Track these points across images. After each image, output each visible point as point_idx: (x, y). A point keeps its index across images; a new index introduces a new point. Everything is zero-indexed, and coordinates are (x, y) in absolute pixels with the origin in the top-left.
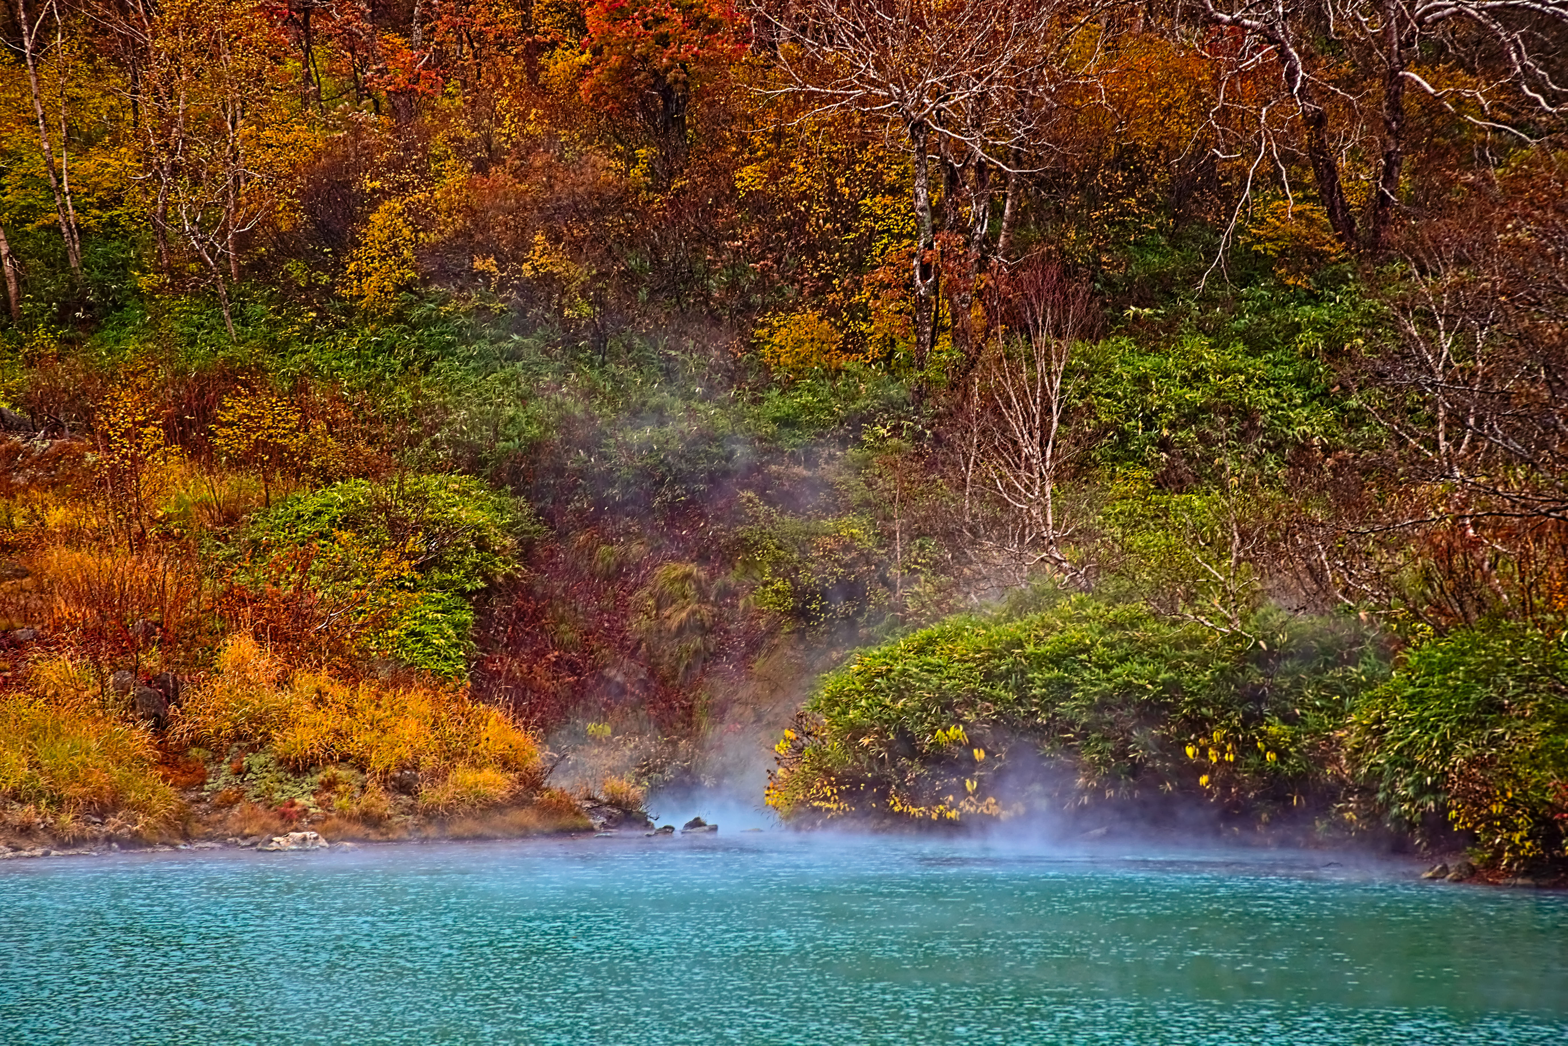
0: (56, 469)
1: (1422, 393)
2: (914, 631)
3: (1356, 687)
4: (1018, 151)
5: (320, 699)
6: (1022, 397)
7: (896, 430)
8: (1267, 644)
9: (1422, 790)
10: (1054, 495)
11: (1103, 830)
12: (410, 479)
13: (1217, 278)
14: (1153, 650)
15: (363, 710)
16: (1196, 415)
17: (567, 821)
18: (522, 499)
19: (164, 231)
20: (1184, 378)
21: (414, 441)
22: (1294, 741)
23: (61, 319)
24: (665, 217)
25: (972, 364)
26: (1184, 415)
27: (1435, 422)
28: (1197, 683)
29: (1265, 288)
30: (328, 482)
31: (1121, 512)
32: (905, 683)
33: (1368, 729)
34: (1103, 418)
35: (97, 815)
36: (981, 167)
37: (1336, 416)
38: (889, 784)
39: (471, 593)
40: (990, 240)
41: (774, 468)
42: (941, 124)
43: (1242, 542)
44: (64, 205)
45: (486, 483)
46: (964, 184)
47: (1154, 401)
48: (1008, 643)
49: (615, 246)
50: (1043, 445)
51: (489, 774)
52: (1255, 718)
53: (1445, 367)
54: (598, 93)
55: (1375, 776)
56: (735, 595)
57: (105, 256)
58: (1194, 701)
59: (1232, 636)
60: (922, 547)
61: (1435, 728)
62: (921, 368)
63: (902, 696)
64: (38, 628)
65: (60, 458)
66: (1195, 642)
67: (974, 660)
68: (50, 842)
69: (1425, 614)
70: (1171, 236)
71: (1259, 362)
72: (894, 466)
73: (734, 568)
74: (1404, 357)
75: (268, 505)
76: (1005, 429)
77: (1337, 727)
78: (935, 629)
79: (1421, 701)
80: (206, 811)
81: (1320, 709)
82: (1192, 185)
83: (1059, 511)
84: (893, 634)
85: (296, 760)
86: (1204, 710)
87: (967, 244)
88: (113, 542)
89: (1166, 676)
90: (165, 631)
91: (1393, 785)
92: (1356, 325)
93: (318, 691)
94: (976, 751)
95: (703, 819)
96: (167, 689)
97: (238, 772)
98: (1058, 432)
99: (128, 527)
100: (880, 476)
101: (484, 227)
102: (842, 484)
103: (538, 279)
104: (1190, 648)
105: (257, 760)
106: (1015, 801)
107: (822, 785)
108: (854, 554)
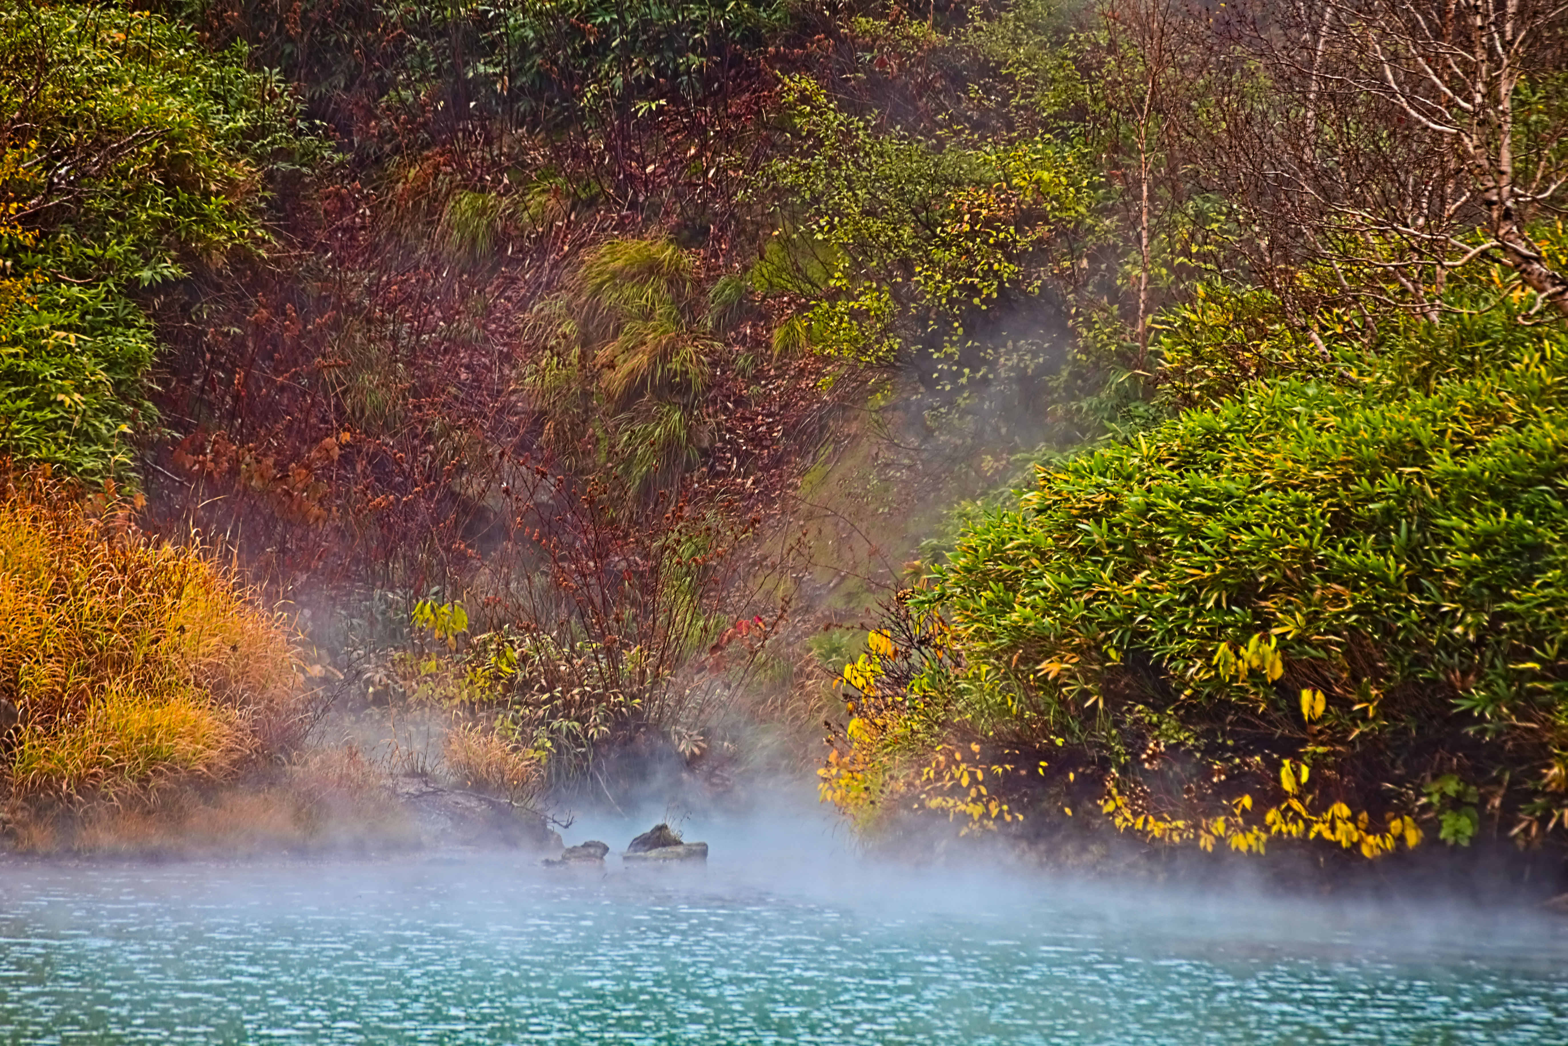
2: (1175, 413)
10: (1519, 102)
18: (273, 76)
32: (1148, 534)
38: (1104, 764)
39: (154, 289)
41: (863, 22)
45: (191, 33)
48: (1391, 448)
51: (181, 710)
56: (763, 316)
60: (1201, 219)
63: (1139, 564)
67: (1311, 484)
73: (762, 254)
78: (1222, 412)
83: (1530, 141)
84: (1126, 420)
94: (1306, 695)
95: (674, 829)
102: (1017, 65)
106: (1399, 816)
107: (952, 762)
108: (1042, 230)
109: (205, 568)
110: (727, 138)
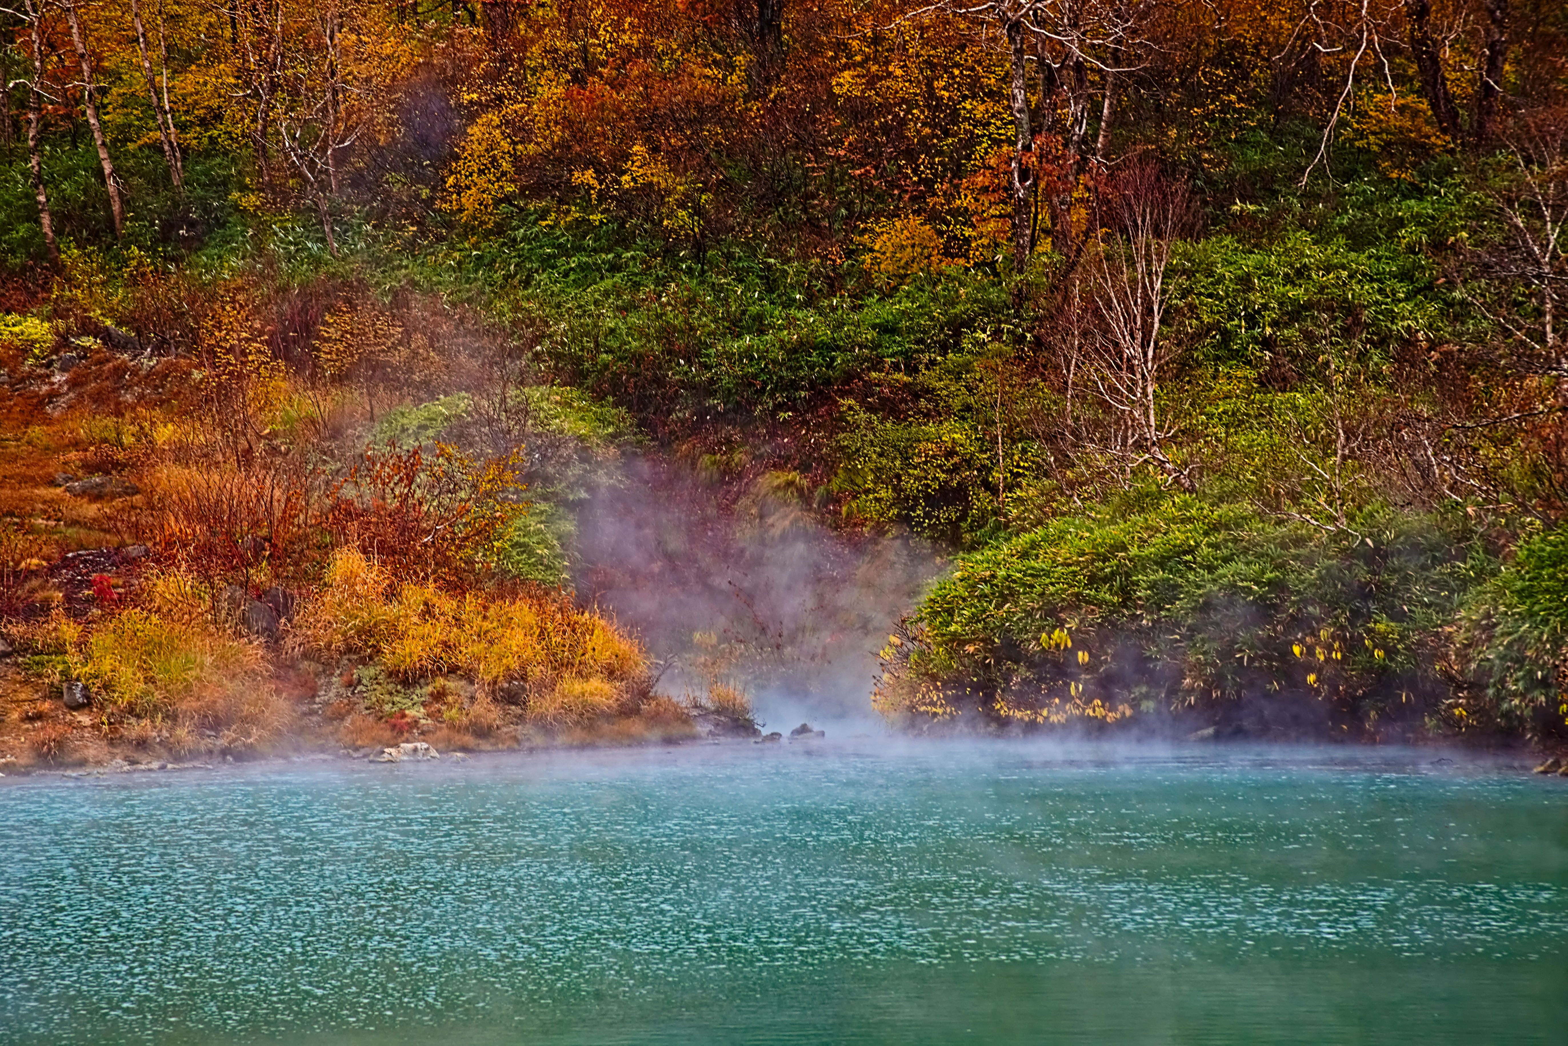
0: (163, 387)
1: (1528, 285)
2: (1017, 535)
3: (1465, 583)
4: (1116, 50)
5: (428, 612)
6: (1123, 298)
7: (997, 334)
8: (1374, 541)
9: (1533, 684)
10: (1156, 396)
11: (1210, 731)
12: (512, 392)
13: (1319, 173)
14: (1259, 549)
15: (470, 622)
16: (1299, 313)
17: (674, 729)
18: (623, 410)
19: (264, 146)
20: (1286, 275)
21: (515, 354)
22: (1402, 638)
23: (164, 238)
24: (763, 126)
25: (1072, 267)
26: (1288, 313)
27: (1542, 314)
28: (1303, 582)
29: (1368, 183)
30: (432, 395)
31: (1225, 412)
32: (1009, 588)
33: (1477, 624)
34: (1206, 319)
35: (211, 728)
36: (1079, 67)
37: (1441, 309)
38: (995, 688)
39: (575, 504)
40: (1088, 141)
41: (874, 374)
42: (1038, 24)
43: (1347, 439)
44: (165, 122)
45: (588, 394)
46: (1062, 84)
47: (1257, 299)
48: (1111, 546)
49: (713, 155)
50: (1144, 346)
51: (595, 683)
52: (1363, 615)
53: (1551, 258)
55: (1485, 671)
56: (838, 501)
57: (206, 173)
58: (1301, 600)
59: (1338, 534)
60: (1024, 451)
61: (1545, 622)
62: (1021, 271)
63: (1006, 601)
64: (149, 544)
65: (167, 376)
66: (1299, 542)
67: (1078, 563)
68: (165, 754)
69: (1534, 508)
70: (1271, 132)
71: (1363, 258)
72: (995, 371)
73: (836, 474)
74: (1511, 249)
75: (372, 419)
76: (1106, 331)
77: (1446, 623)
78: (1038, 533)
79: (1530, 596)
80: (318, 723)
81: (1428, 606)
82: (1292, 79)
83: (1162, 412)
84: (997, 539)
85: (406, 672)
86: (1310, 609)
87: (1066, 146)
88: (220, 458)
89: (1272, 575)
90: (274, 546)
91: (1502, 681)
92: (1461, 218)
93: (426, 604)
94: (1080, 654)
95: (810, 725)
96: (277, 604)
97: (350, 685)
98: (1160, 333)
99: (235, 443)
100: (981, 380)
101: (581, 139)
102: (941, 389)
103: (637, 189)
104: (1296, 546)
105: (367, 672)
106: (1122, 703)
107: (929, 690)
108: (956, 459)
109: (603, 622)
110: (818, 427)
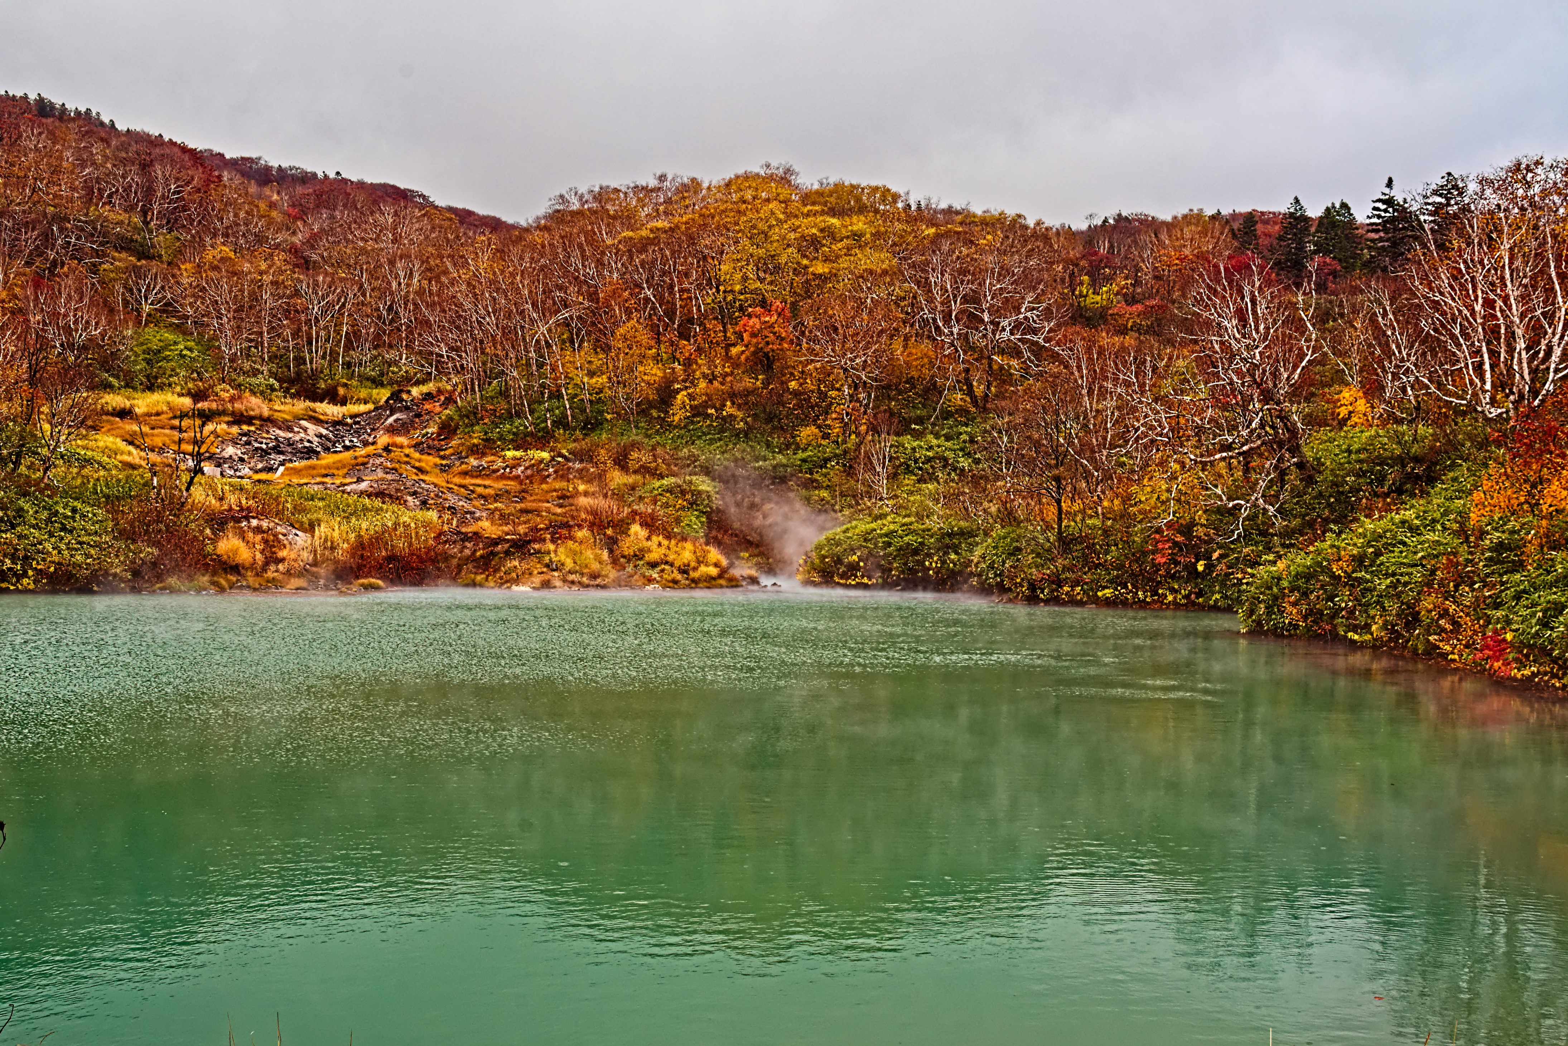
0: (582, 473)
1: (998, 454)
2: (843, 526)
3: (977, 544)
4: (876, 378)
5: (660, 545)
6: (877, 453)
7: (837, 463)
8: (951, 530)
9: (996, 575)
10: (886, 484)
11: (900, 588)
12: (687, 477)
13: (937, 417)
14: (916, 532)
15: (672, 548)
16: (930, 460)
17: (734, 583)
18: (722, 483)
19: (615, 401)
20: (926, 448)
21: (689, 466)
22: (958, 560)
23: (584, 428)
24: (767, 397)
25: (862, 443)
26: (926, 460)
27: (1002, 463)
28: (929, 542)
29: (951, 421)
30: (663, 478)
31: (907, 490)
32: (839, 542)
33: (980, 557)
34: (902, 460)
35: (593, 578)
36: (865, 382)
37: (972, 460)
38: (834, 573)
39: (706, 512)
40: (867, 405)
41: (800, 475)
42: (853, 369)
43: (944, 499)
44: (586, 393)
45: (711, 478)
46: (860, 387)
47: (917, 455)
48: (871, 530)
49: (751, 406)
50: (883, 468)
51: (711, 568)
52: (947, 553)
53: (1005, 446)
54: (747, 359)
55: (982, 571)
57: (597, 408)
58: (928, 548)
59: (940, 528)
60: (845, 500)
61: (1001, 556)
62: (846, 444)
63: (838, 546)
64: (576, 521)
65: (583, 470)
66: (929, 530)
67: (861, 535)
68: (580, 586)
69: (998, 521)
70: (923, 404)
71: (949, 444)
72: (837, 475)
74: (993, 443)
75: (644, 485)
76: (871, 463)
77: (971, 556)
78: (849, 525)
79: (997, 548)
80: (625, 578)
81: (966, 550)
82: (929, 389)
83: (888, 489)
84: (836, 526)
85: (652, 563)
86: (931, 551)
87: (860, 406)
88: (598, 496)
89: (920, 540)
90: (614, 523)
91: (988, 573)
92: (979, 433)
93: (659, 542)
94: (861, 563)
95: (776, 582)
96: (614, 540)
97: (635, 566)
98: (888, 464)
99: (603, 491)
100: (833, 477)
101: (711, 400)
102: (820, 480)
103: (728, 415)
104: (928, 532)
105: (641, 563)
106: (873, 579)
110: (782, 490)
